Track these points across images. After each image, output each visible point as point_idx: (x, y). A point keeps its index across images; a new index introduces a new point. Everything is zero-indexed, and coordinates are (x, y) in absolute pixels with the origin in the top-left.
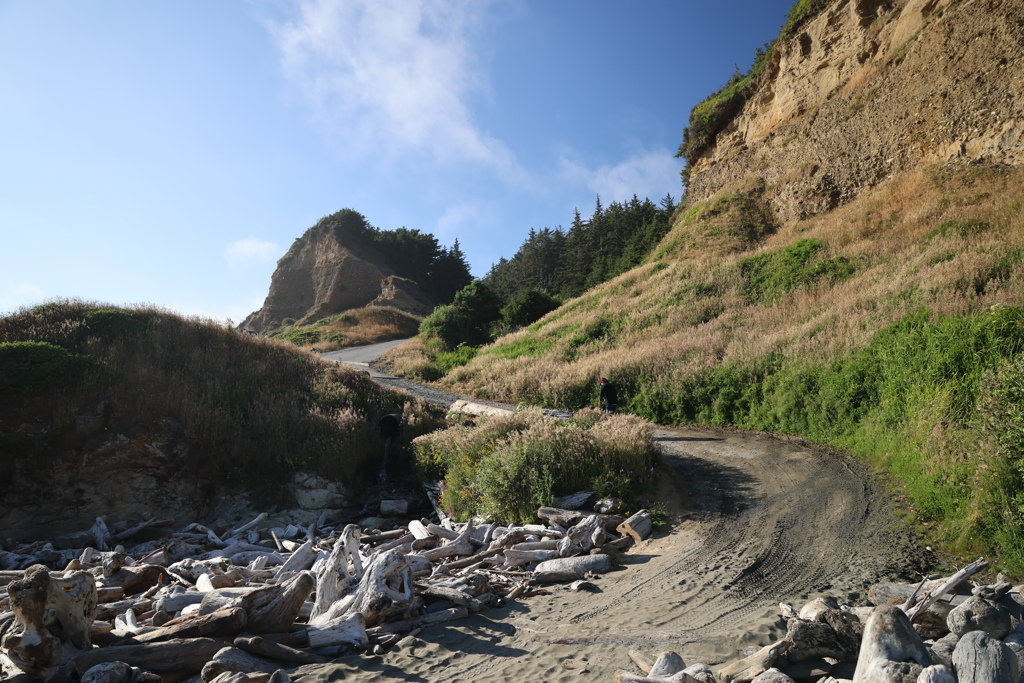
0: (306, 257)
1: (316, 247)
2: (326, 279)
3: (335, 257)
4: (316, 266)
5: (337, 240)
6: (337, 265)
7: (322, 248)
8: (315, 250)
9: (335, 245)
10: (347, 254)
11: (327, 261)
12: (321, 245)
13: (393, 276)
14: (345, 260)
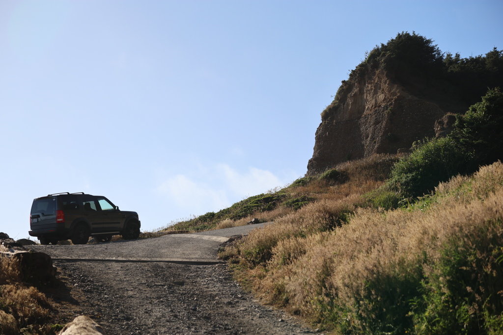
0: (354, 103)
1: (365, 89)
2: (375, 129)
3: (385, 99)
4: (365, 113)
5: (387, 76)
6: (387, 109)
7: (371, 89)
8: (364, 93)
9: (385, 83)
10: (399, 92)
11: (377, 105)
12: (370, 86)
13: (449, 114)
14: (396, 100)
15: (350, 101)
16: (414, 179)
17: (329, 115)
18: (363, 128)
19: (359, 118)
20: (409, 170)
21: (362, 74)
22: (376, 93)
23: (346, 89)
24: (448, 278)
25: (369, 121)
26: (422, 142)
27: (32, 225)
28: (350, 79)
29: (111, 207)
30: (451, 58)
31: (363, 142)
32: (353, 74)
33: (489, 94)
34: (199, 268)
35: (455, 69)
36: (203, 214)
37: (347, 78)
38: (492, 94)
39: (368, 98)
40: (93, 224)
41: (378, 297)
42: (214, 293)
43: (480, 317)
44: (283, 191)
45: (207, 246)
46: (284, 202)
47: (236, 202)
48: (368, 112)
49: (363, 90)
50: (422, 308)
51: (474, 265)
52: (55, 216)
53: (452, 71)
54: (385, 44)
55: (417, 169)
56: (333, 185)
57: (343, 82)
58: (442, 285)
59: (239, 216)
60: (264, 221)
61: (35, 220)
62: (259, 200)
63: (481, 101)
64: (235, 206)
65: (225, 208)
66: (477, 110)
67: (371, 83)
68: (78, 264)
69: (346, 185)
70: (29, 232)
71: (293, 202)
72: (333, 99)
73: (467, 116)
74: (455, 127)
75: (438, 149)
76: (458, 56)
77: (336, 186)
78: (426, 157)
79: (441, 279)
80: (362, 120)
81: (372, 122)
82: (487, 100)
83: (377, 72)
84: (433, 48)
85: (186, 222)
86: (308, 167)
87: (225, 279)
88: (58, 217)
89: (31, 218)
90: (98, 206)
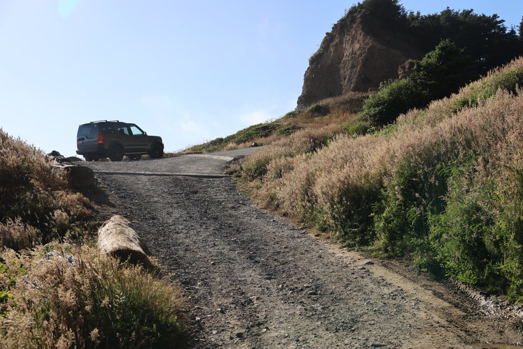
0: (336, 51)
1: (344, 40)
2: (351, 73)
3: (360, 48)
4: (344, 59)
5: (362, 29)
6: (361, 56)
7: (349, 40)
8: (343, 43)
9: (361, 35)
10: (371, 42)
11: (353, 53)
12: (348, 37)
13: (410, 60)
14: (368, 49)
15: (332, 49)
16: (380, 112)
17: (315, 60)
18: (342, 72)
19: (339, 63)
20: (377, 105)
21: (342, 27)
22: (353, 43)
23: (329, 39)
24: (402, 187)
25: (346, 66)
26: (387, 82)
27: (79, 146)
28: (333, 31)
29: (140, 133)
30: (413, 15)
31: (342, 83)
32: (335, 27)
33: (442, 44)
34: (209, 180)
35: (415, 24)
36: (214, 139)
37: (330, 31)
38: (444, 44)
39: (347, 47)
40: (126, 146)
41: (347, 202)
42: (221, 200)
43: (425, 216)
44: (277, 121)
45: (216, 164)
46: (278, 130)
47: (240, 130)
48: (347, 58)
49: (343, 41)
50: (381, 210)
51: (422, 177)
52: (96, 139)
53: (413, 26)
54: (361, 3)
55: (383, 104)
56: (318, 116)
57: (327, 33)
58: (397, 193)
59: (242, 141)
60: (262, 145)
61: (81, 142)
62: (258, 129)
63: (435, 49)
64: (239, 133)
65: (231, 134)
66: (431, 58)
67: (349, 35)
68: (114, 177)
69: (328, 117)
70: (77, 151)
71: (285, 130)
72: (319, 48)
73: (424, 62)
74: (413, 70)
75: (400, 88)
76: (418, 13)
77: (320, 118)
78: (390, 94)
79: (396, 187)
80: (342, 65)
81: (350, 66)
82: (440, 49)
83: (354, 26)
84: (399, 7)
85: (201, 145)
86: (298, 103)
87: (230, 189)
88: (99, 140)
89: (77, 140)
90: (130, 131)
